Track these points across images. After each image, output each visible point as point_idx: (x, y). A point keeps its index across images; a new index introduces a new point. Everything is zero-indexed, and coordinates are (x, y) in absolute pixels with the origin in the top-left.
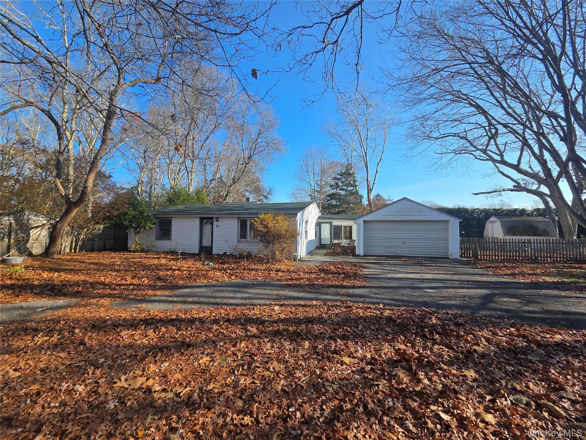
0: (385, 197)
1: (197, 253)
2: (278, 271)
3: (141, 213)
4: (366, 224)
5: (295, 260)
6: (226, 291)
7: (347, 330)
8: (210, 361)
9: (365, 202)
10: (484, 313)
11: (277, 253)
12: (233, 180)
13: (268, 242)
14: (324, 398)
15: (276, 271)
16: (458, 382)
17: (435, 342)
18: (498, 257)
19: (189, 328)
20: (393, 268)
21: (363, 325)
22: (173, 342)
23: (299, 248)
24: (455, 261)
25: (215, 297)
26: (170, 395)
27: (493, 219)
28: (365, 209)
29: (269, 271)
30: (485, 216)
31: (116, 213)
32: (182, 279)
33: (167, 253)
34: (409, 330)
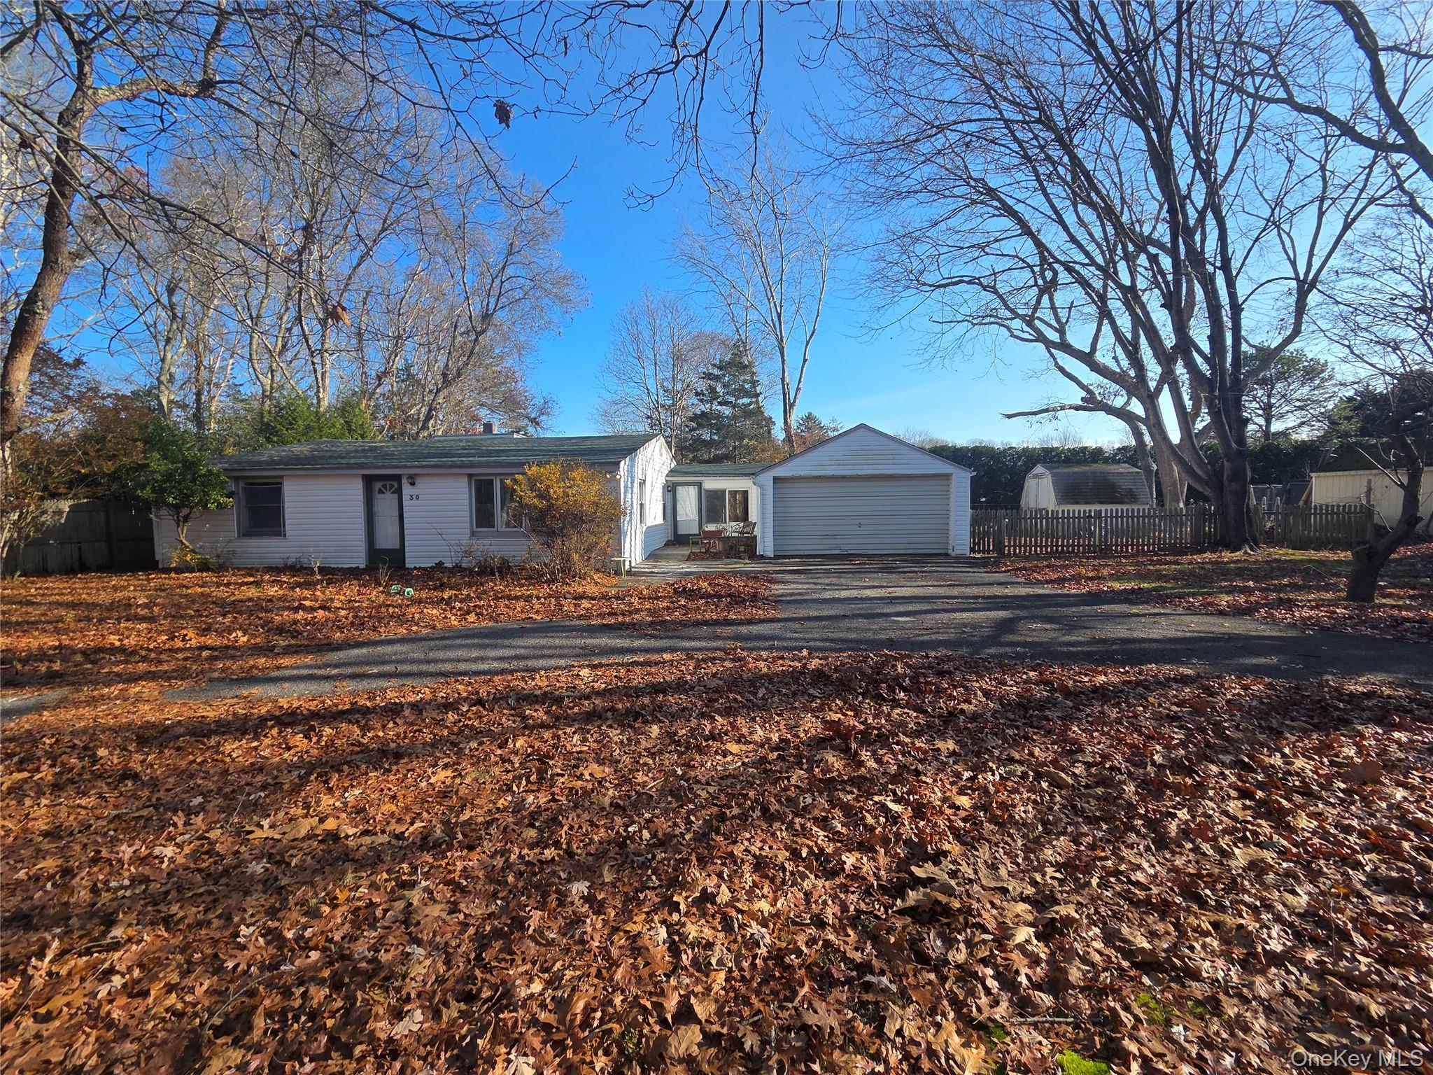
0: (825, 422)
1: (362, 566)
2: (581, 597)
3: (190, 466)
4: (779, 485)
5: (618, 573)
6: (460, 647)
7: (735, 699)
8: (454, 777)
9: (778, 434)
10: (992, 651)
11: (576, 557)
12: (445, 375)
13: (552, 534)
14: (691, 806)
15: (575, 599)
16: (925, 759)
17: (896, 703)
18: (1041, 547)
19: (391, 725)
20: (835, 580)
21: (767, 688)
22: (358, 753)
23: (627, 545)
24: (961, 560)
25: (435, 661)
26: (383, 839)
27: (1039, 469)
28: (777, 449)
29: (557, 598)
30: (1025, 463)
31: (109, 467)
32: (340, 629)
33: (277, 570)
34: (851, 690)
